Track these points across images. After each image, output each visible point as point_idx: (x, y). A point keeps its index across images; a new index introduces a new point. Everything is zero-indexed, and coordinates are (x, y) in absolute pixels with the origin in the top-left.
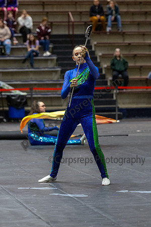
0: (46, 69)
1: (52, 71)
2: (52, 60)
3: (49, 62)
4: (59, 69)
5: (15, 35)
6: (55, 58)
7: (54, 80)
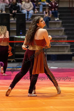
0: (55, 29)
1: (59, 30)
2: (59, 23)
3: (57, 24)
4: (63, 29)
5: (36, 7)
6: (61, 22)
7: (60, 35)
